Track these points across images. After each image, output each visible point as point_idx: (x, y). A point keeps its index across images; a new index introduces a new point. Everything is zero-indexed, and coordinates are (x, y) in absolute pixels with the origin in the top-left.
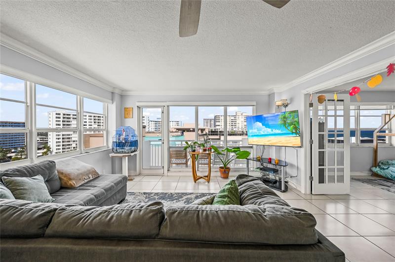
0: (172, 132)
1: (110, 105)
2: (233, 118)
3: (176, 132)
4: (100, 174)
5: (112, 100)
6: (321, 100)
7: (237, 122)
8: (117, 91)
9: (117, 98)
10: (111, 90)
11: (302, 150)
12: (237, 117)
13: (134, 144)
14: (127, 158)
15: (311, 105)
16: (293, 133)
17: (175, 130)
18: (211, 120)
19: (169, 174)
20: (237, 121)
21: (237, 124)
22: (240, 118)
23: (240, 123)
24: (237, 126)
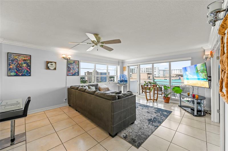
0: (173, 77)
1: (118, 67)
3: (176, 77)
4: (110, 89)
5: (119, 64)
8: (120, 61)
9: (120, 64)
10: (118, 61)
13: (126, 81)
14: (123, 86)
17: (175, 76)
19: (140, 96)
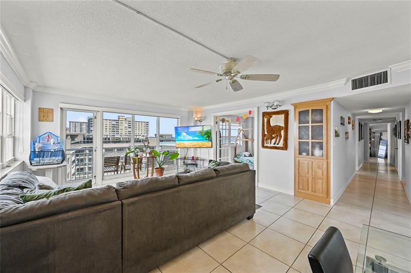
2: (114, 123)
5: (25, 97)
6: (223, 121)
7: (120, 128)
11: (212, 149)
12: (120, 122)
15: (217, 123)
16: (206, 140)
18: (81, 124)
20: (120, 126)
21: (120, 130)
22: (124, 124)
23: (124, 129)
24: (120, 132)
